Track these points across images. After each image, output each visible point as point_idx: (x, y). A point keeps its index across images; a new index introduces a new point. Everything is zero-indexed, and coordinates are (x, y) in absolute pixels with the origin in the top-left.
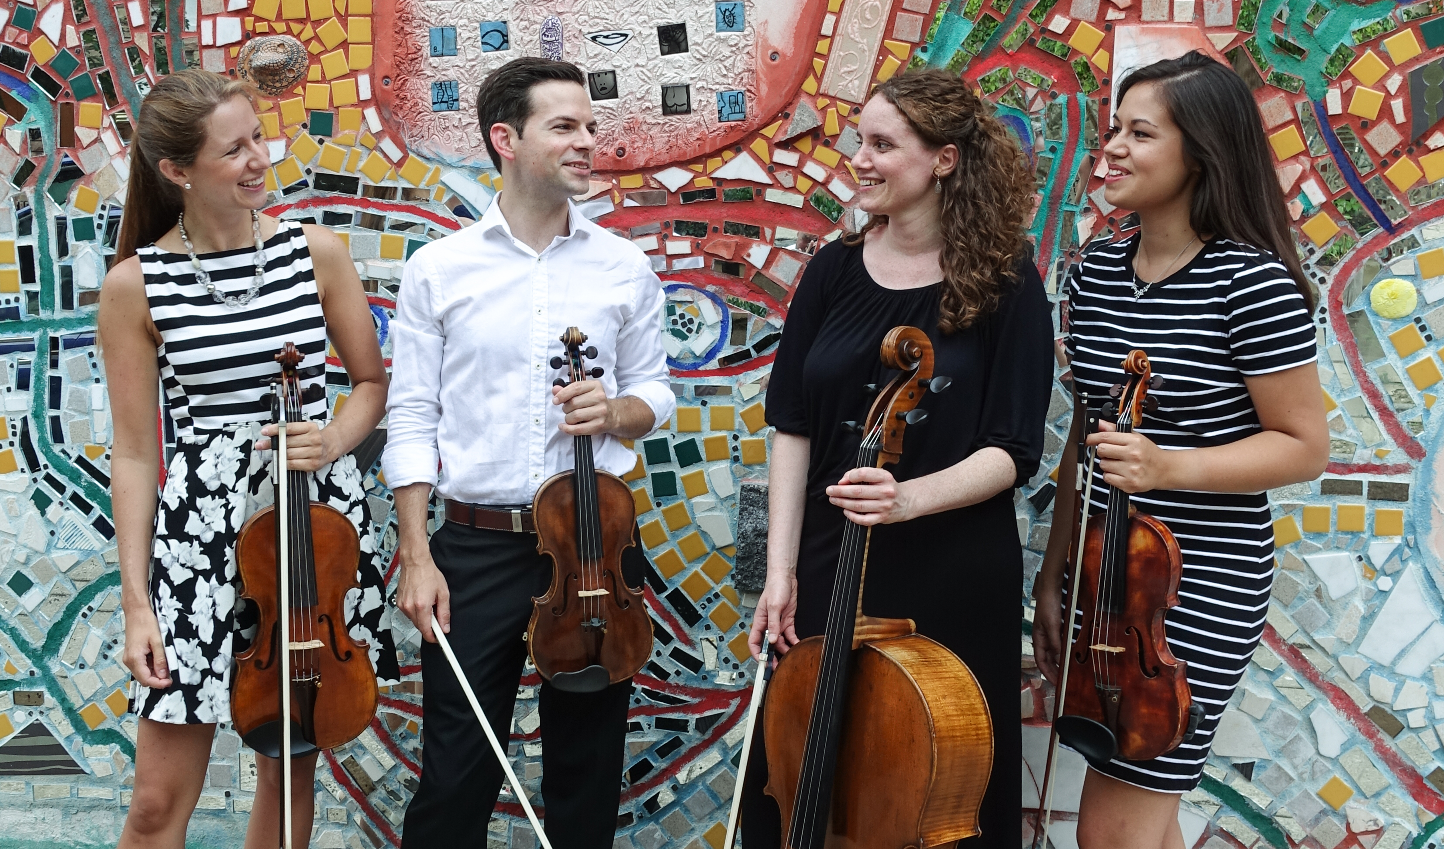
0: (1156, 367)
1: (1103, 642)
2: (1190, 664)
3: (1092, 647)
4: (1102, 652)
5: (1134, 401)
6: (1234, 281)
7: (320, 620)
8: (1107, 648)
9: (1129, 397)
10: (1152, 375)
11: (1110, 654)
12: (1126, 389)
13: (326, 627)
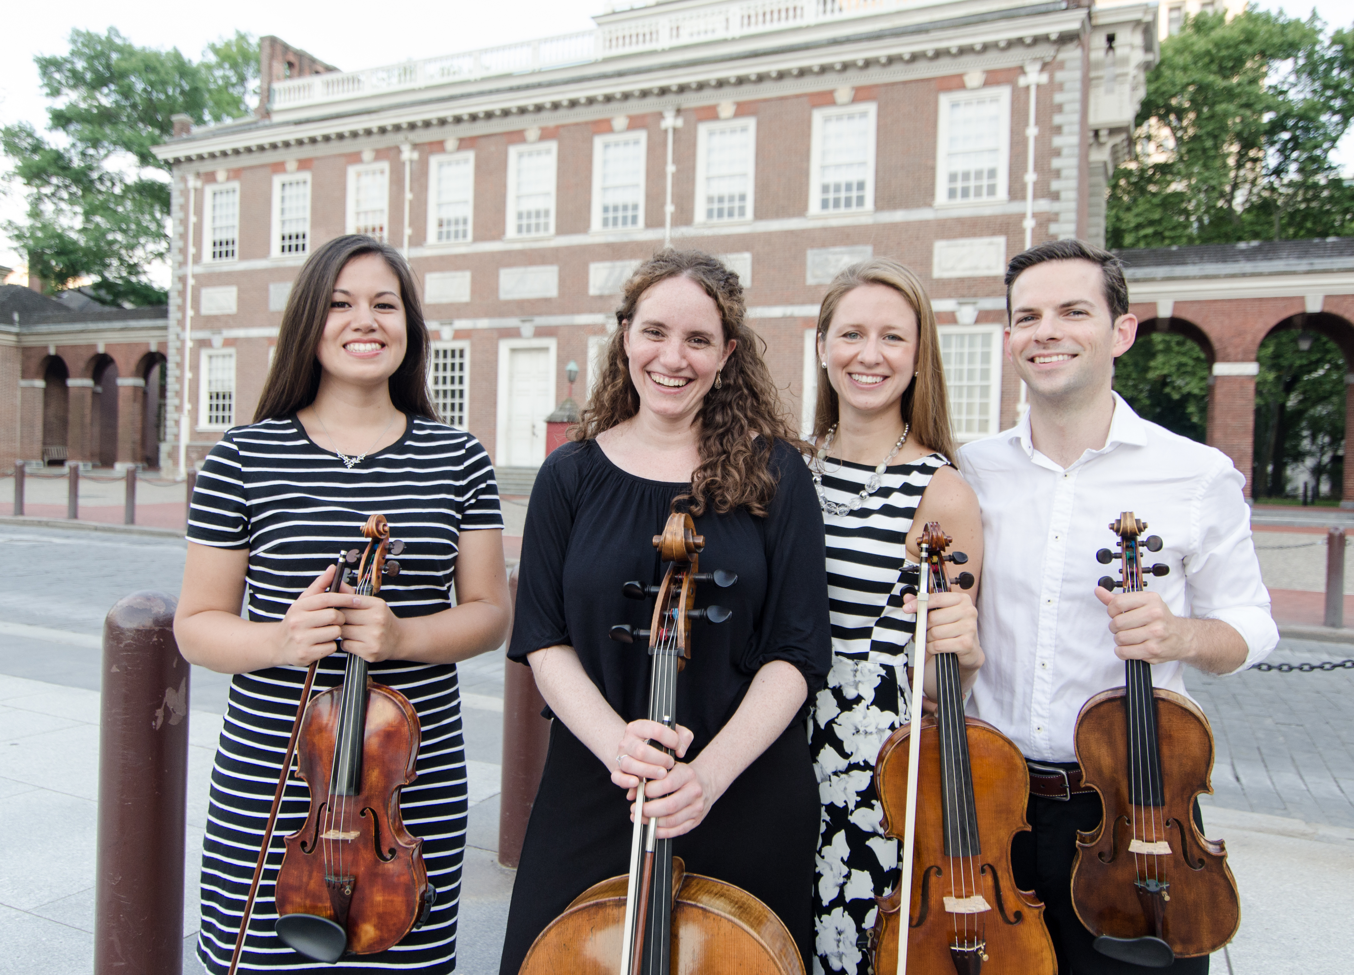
0: (395, 532)
1: (337, 827)
2: (426, 838)
3: (324, 836)
4: (336, 842)
5: (374, 567)
6: (467, 450)
7: (983, 871)
8: (341, 836)
9: (369, 561)
10: (392, 540)
11: (345, 842)
12: (364, 556)
13: (989, 880)
